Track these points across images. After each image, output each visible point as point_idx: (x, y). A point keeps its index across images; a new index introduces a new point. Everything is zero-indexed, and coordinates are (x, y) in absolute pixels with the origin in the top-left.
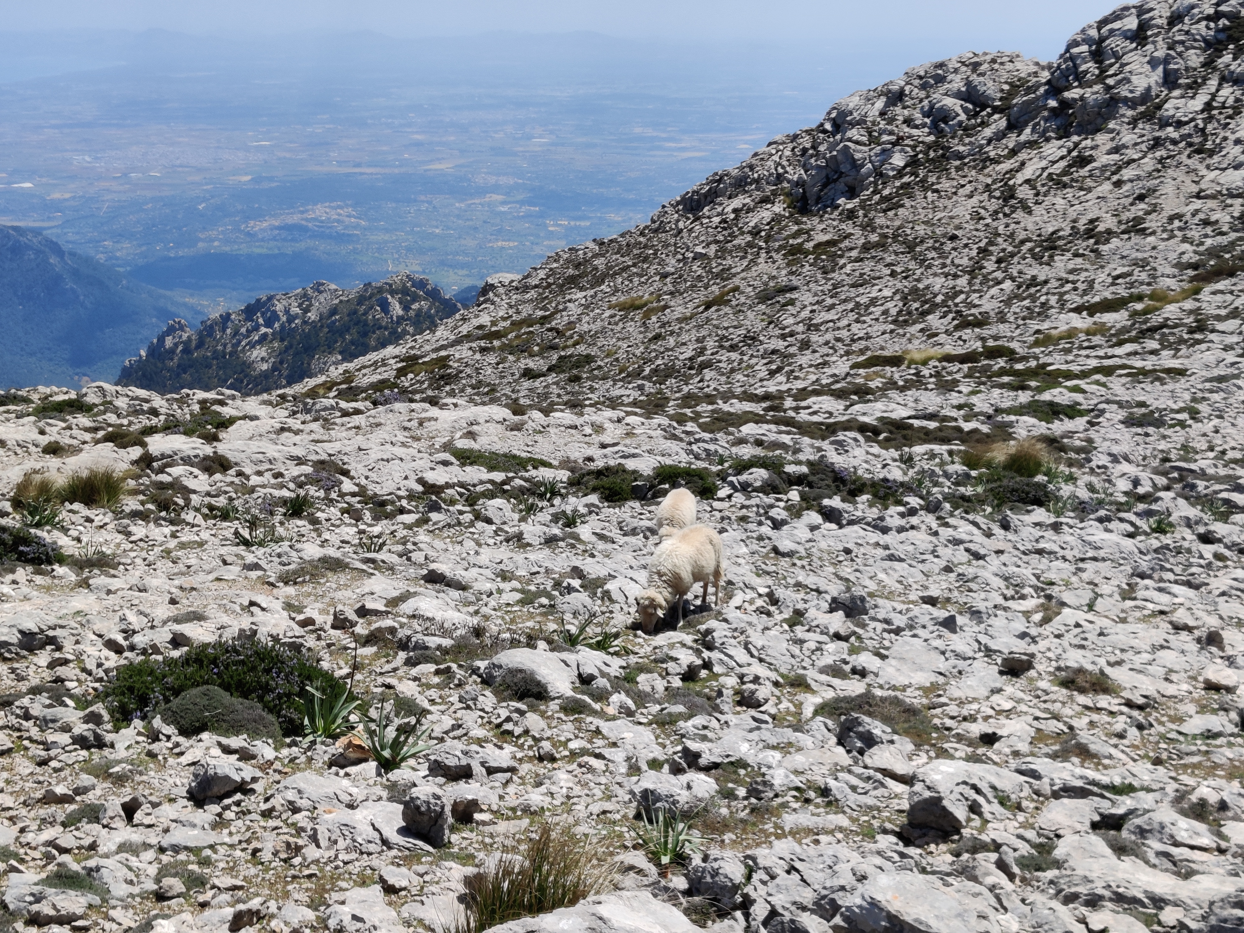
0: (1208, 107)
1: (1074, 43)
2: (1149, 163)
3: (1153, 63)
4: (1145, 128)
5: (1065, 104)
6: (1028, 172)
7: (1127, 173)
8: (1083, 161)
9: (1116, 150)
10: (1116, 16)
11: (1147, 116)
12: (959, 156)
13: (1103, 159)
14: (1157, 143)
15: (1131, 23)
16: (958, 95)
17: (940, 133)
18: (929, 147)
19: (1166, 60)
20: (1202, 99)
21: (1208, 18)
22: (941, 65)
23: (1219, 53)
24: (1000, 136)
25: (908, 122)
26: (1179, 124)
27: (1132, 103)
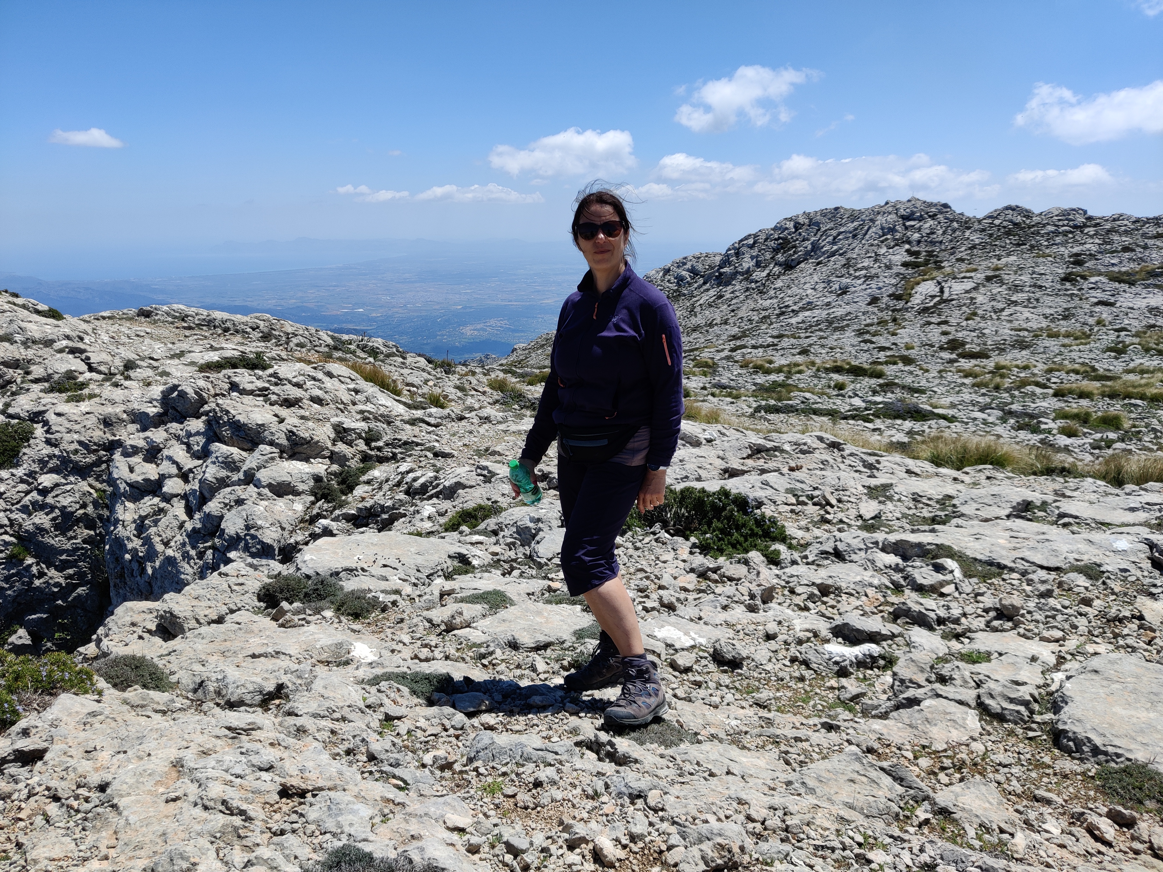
0: (768, 275)
1: (729, 250)
2: (742, 297)
3: (752, 258)
4: (745, 284)
5: (721, 274)
6: (701, 302)
7: (734, 301)
8: (721, 297)
9: (732, 292)
10: (746, 238)
11: (746, 279)
12: (684, 295)
13: (728, 296)
14: (747, 289)
15: (751, 241)
16: (688, 270)
17: (679, 285)
18: (675, 291)
19: (757, 256)
20: (767, 272)
21: (776, 240)
22: (685, 258)
23: (777, 254)
24: (700, 287)
25: (669, 281)
26: (757, 282)
27: (742, 274)
